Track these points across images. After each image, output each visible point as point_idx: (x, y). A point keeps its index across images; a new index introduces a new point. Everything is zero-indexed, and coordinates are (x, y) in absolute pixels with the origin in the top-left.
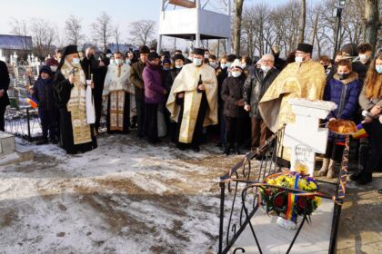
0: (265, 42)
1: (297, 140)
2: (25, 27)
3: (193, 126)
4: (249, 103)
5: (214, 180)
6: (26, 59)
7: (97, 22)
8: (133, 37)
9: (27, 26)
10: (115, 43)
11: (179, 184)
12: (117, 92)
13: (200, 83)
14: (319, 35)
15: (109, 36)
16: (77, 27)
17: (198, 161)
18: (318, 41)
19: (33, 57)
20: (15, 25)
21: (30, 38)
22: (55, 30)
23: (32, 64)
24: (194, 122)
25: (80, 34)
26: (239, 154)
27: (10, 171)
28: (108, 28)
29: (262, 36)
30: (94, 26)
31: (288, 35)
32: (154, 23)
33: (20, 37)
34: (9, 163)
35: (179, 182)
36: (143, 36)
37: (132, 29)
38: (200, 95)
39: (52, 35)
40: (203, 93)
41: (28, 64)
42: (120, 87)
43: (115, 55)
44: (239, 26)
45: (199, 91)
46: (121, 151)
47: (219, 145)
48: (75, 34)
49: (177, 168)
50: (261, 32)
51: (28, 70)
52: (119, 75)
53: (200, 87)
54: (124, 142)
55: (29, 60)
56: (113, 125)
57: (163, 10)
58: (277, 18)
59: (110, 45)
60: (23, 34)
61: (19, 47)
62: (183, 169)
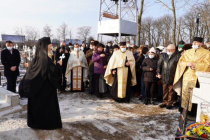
0: (151, 37)
1: (201, 99)
2: (22, 31)
3: (125, 87)
4: (160, 74)
5: (144, 123)
6: (22, 47)
7: (60, 28)
8: (79, 35)
9: (23, 30)
10: (69, 38)
11: (123, 127)
12: (77, 67)
13: (127, 61)
14: (181, 33)
15: (66, 35)
16: (50, 30)
17: (130, 110)
18: (181, 36)
19: (26, 46)
20: (17, 30)
21: (24, 36)
22: (38, 33)
23: (26, 51)
24: (125, 85)
25: (51, 34)
26: (154, 104)
27: (16, 117)
28: (66, 31)
29: (150, 34)
30: (58, 30)
31: (164, 33)
32: (90, 28)
33: (19, 36)
34: (16, 112)
35: (123, 125)
36: (85, 35)
37: (79, 31)
38: (127, 69)
39: (36, 35)
40: (129, 67)
41: (23, 50)
42: (79, 64)
43: (75, 46)
44: (140, 29)
45: (126, 66)
46: (82, 103)
47: (140, 99)
48: (48, 34)
49: (118, 115)
50: (149, 32)
51: (23, 54)
52: (78, 57)
53: (127, 64)
54: (82, 97)
55: (24, 48)
56: (75, 87)
57: (100, 20)
58: (158, 24)
59: (67, 40)
60: (21, 35)
61: (19, 42)
62: (122, 115)
